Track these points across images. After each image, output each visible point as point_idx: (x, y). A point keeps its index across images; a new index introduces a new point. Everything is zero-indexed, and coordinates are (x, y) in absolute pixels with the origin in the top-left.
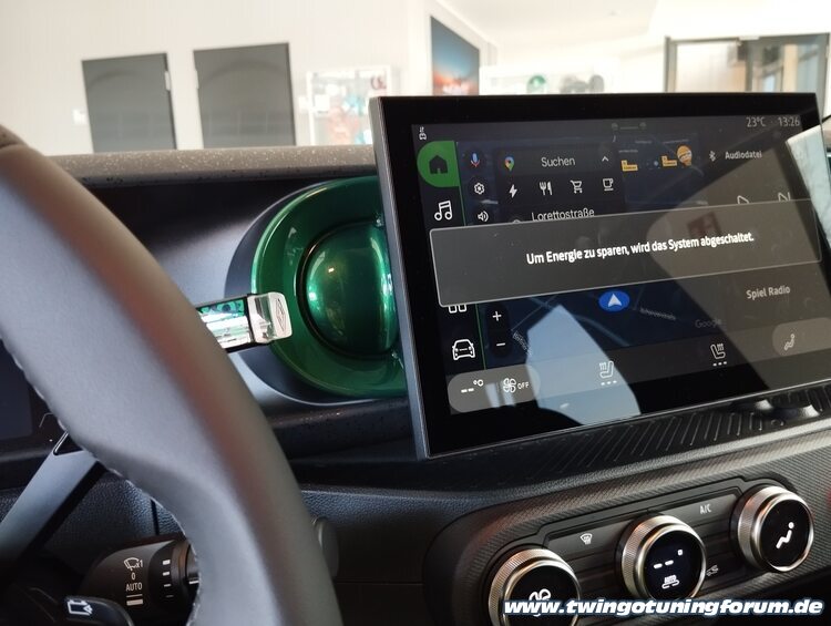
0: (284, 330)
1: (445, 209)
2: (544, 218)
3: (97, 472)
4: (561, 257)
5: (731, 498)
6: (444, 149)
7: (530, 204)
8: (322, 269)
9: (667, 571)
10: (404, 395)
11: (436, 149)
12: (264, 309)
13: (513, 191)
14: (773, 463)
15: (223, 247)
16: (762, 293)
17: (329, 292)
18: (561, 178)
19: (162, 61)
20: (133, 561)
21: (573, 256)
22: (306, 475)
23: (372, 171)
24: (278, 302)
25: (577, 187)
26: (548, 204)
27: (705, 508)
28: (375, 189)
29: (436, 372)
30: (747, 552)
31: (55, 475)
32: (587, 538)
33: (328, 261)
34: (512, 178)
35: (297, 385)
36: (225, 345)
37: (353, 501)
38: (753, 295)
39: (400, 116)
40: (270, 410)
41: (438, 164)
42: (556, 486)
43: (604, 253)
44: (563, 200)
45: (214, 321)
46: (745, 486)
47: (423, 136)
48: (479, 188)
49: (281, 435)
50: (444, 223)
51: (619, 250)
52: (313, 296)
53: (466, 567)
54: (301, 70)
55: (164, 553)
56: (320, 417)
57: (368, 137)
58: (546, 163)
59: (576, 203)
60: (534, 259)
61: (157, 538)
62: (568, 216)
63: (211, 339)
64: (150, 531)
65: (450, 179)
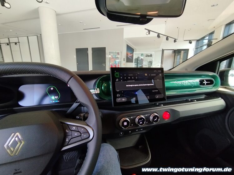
0: (99, 92)
1: (117, 80)
2: (129, 81)
3: (80, 104)
4: (130, 86)
5: (150, 114)
6: (118, 73)
7: (127, 79)
8: (104, 85)
9: (141, 122)
10: (111, 100)
11: (117, 74)
12: (97, 90)
13: (125, 78)
14: (156, 111)
15: (93, 82)
16: (154, 91)
17: (105, 87)
18: (131, 77)
19: (87, 49)
20: (82, 115)
21: (132, 86)
22: (100, 108)
23: (110, 74)
24: (98, 89)
25: (133, 78)
26: (129, 80)
27: (146, 115)
28: (110, 76)
29: (115, 97)
30: (151, 120)
31: (75, 105)
32: (132, 117)
33: (105, 84)
34: (125, 77)
35: (100, 98)
36: (92, 93)
37: (106, 111)
38: (153, 91)
39: (113, 69)
40: (96, 100)
41: (117, 75)
42: (130, 111)
43: (135, 85)
44: (131, 79)
45: (91, 91)
46: (152, 113)
47: (115, 72)
48: (121, 78)
49: (97, 103)
50: (117, 81)
51: (138, 85)
52: (103, 88)
53: (117, 119)
54: (107, 51)
55: (85, 114)
56: (103, 102)
57: (109, 70)
58: (129, 75)
59: (133, 80)
60: (127, 86)
61: (84, 112)
62: (132, 81)
63: (91, 93)
64: (83, 112)
65: (118, 76)
